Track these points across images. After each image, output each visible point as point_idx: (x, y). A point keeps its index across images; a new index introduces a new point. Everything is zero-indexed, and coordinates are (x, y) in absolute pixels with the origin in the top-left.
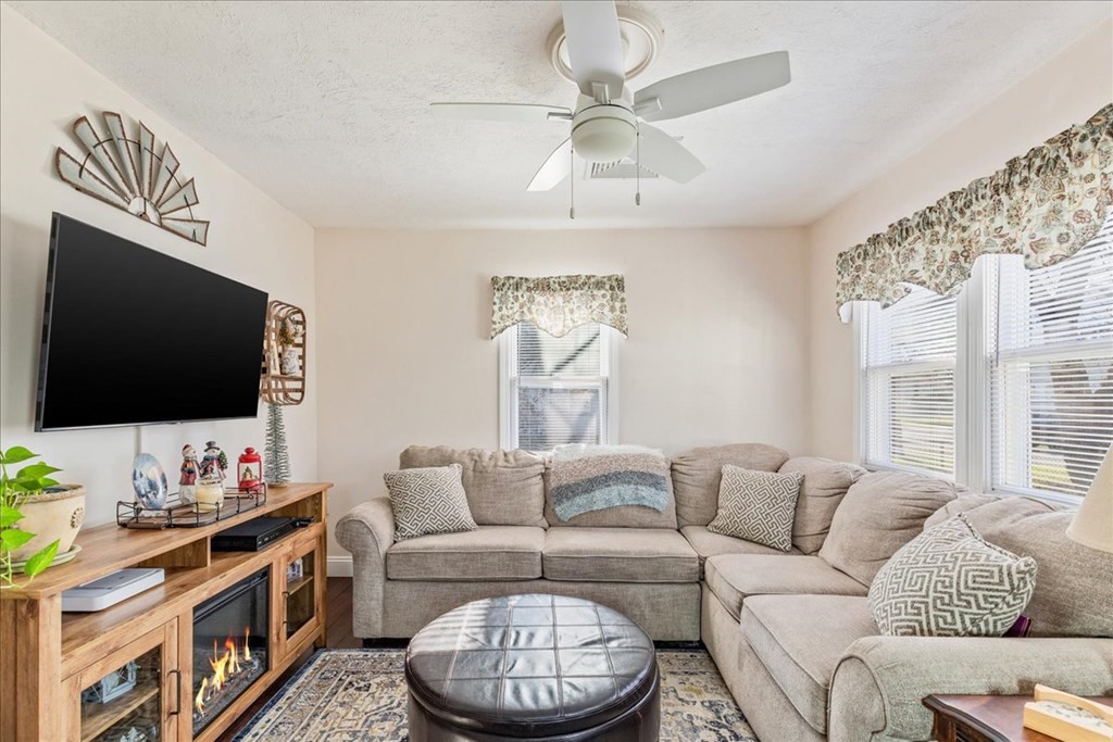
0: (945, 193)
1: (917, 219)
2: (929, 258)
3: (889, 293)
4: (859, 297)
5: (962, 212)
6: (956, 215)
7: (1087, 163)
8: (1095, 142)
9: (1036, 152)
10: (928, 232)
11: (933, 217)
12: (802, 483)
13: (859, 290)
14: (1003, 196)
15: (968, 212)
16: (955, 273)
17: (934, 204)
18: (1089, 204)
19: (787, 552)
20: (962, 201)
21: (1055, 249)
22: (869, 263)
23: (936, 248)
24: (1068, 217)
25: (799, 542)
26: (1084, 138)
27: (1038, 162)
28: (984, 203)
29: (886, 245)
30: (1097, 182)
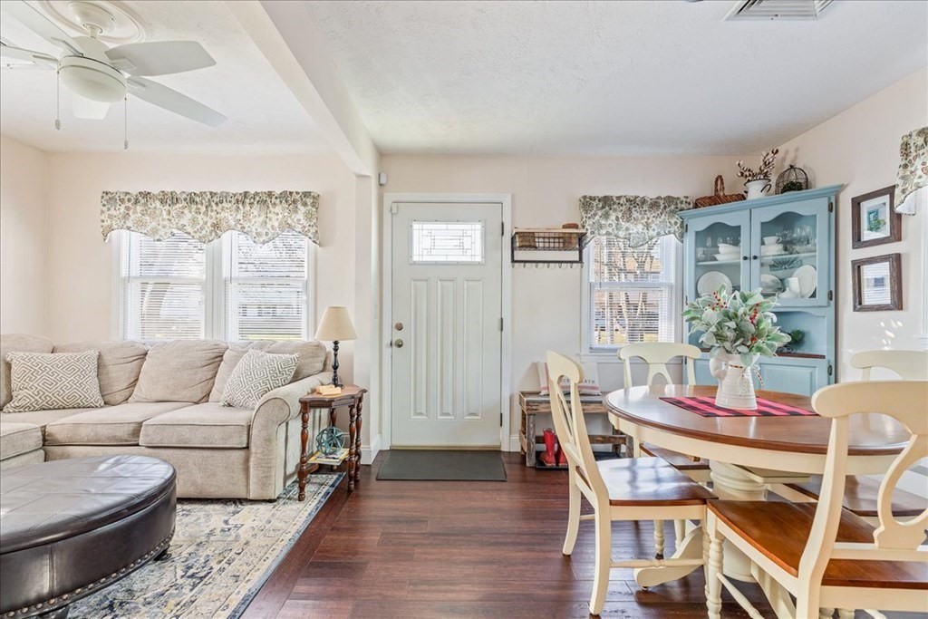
0: (207, 189)
1: (185, 196)
2: (194, 221)
3: (161, 233)
4: (129, 228)
5: (217, 204)
6: (213, 204)
7: (277, 208)
8: (281, 202)
9: (257, 194)
10: (194, 207)
11: (198, 199)
12: (100, 357)
13: (129, 224)
14: (240, 206)
15: (220, 205)
16: (213, 234)
17: (198, 193)
18: (276, 224)
19: (102, 407)
20: (217, 199)
21: (264, 238)
22: (139, 208)
23: (200, 217)
24: (269, 226)
25: (108, 398)
26: (276, 198)
27: (257, 198)
28: (230, 205)
29: (158, 203)
30: (280, 216)
